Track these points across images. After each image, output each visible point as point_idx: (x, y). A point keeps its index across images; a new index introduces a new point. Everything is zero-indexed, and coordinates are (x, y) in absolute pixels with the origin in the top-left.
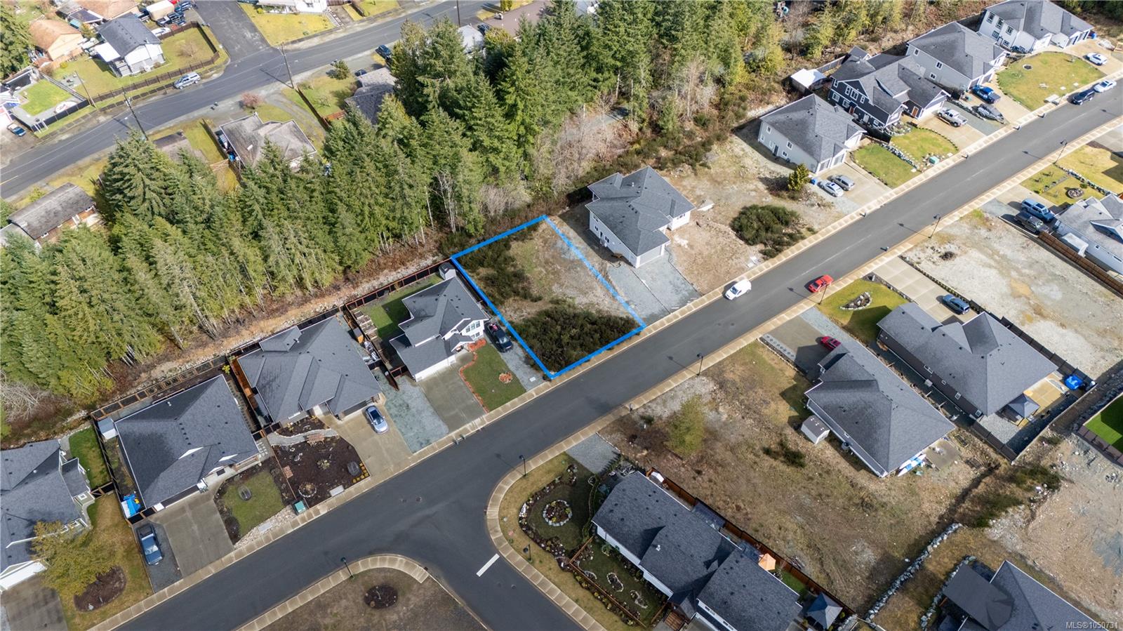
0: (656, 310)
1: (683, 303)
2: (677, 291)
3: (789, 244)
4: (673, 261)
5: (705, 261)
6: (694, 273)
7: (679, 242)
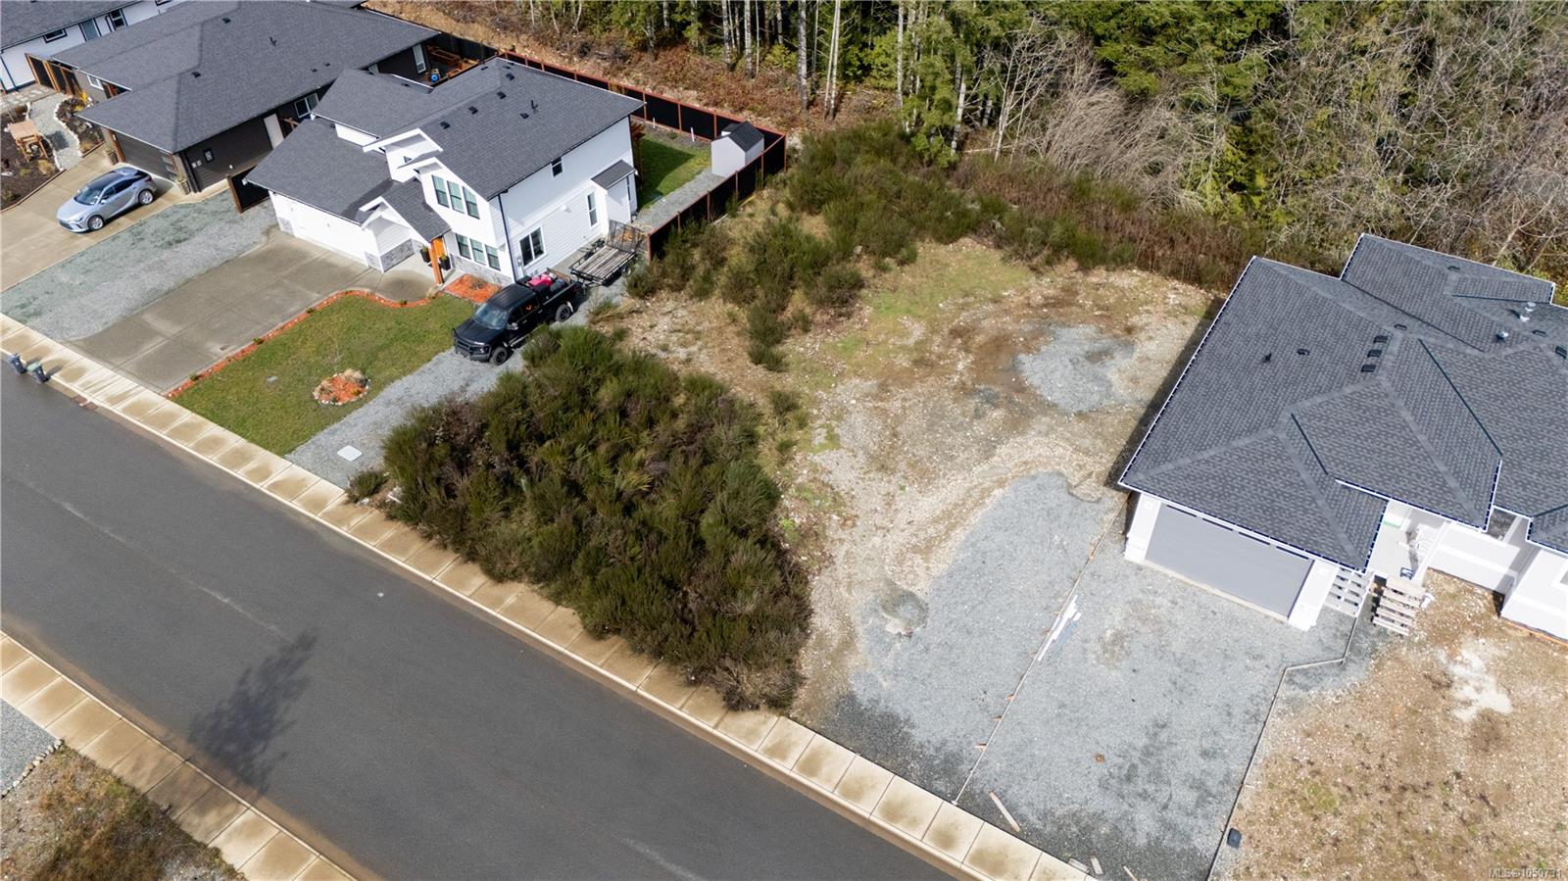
4: (1306, 688)
5: (1458, 847)
6: (1316, 818)
7: (1457, 671)
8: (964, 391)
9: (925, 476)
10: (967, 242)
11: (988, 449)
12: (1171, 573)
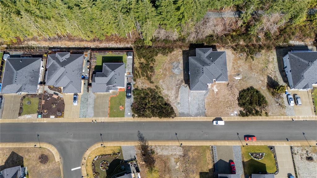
0: (186, 112)
1: (196, 115)
2: (198, 109)
3: (253, 115)
4: (206, 96)
6: (209, 105)
7: (214, 89)
8: (170, 77)
10: (158, 55)
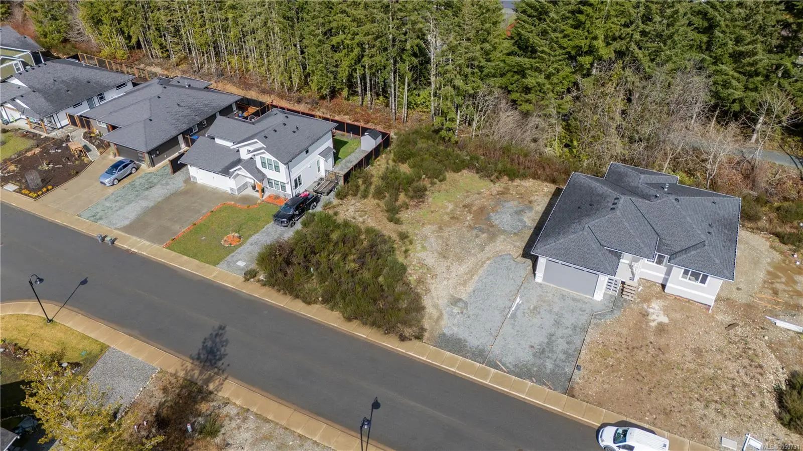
0: (473, 341)
1: (523, 372)
2: (541, 353)
4: (600, 319)
5: (652, 364)
6: (605, 359)
7: (651, 310)
8: (471, 228)
9: (460, 260)
10: (465, 172)
11: (482, 249)
12: (552, 285)
